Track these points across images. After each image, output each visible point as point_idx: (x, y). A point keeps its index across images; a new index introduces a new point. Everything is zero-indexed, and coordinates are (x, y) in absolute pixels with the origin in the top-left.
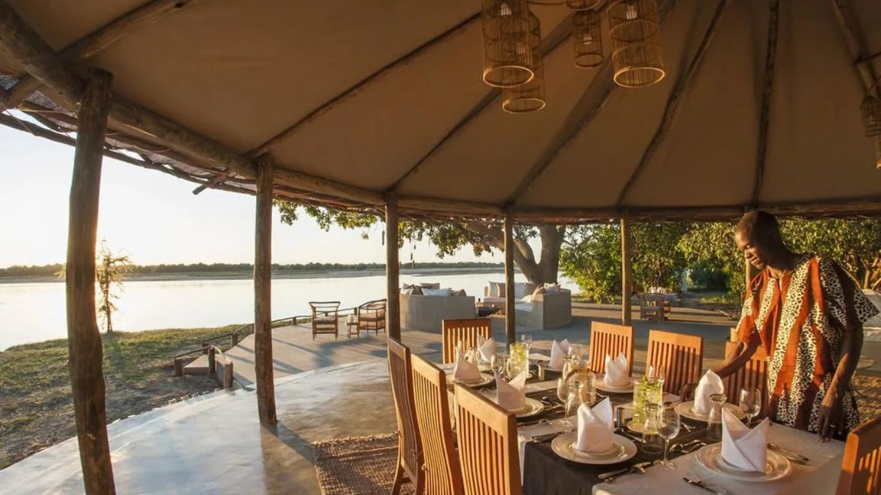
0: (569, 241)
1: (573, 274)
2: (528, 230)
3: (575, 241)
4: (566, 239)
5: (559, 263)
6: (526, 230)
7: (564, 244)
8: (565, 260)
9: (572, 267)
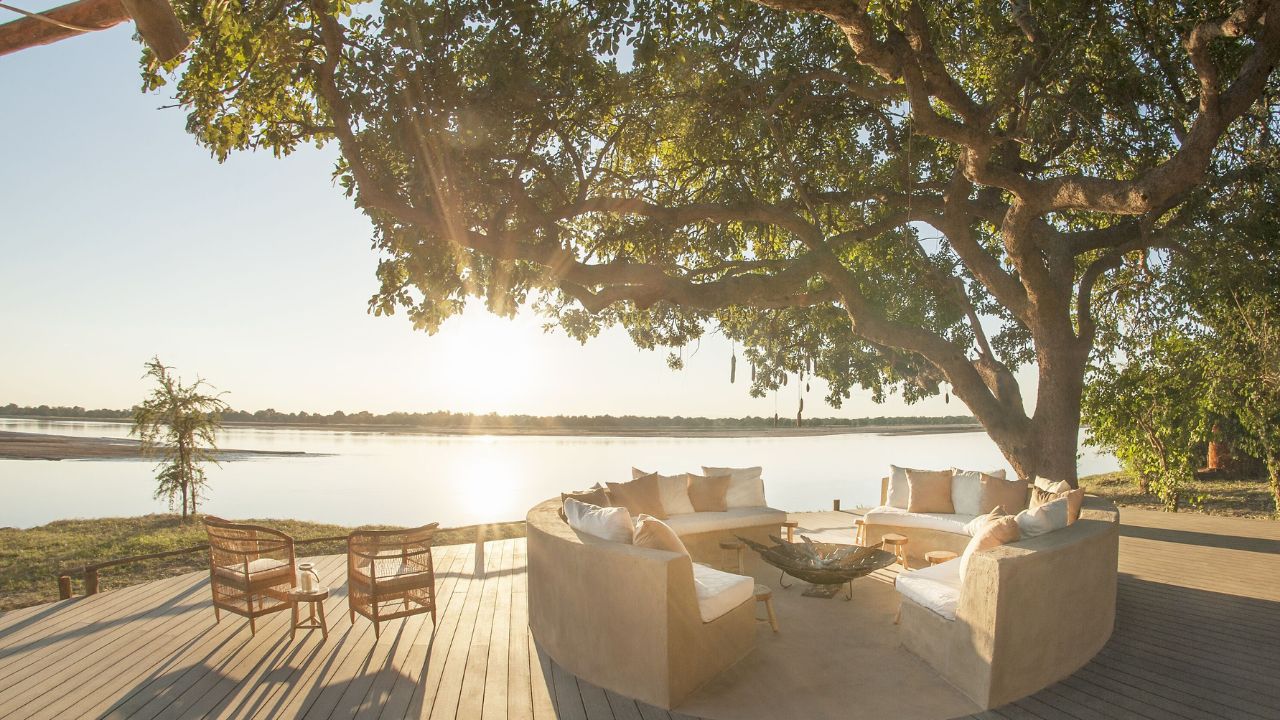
0: (1101, 366)
1: (1110, 438)
2: (1018, 349)
3: (1111, 367)
4: (1095, 363)
5: (1082, 415)
6: (1013, 348)
7: (1089, 374)
8: (1095, 406)
9: (1108, 423)
